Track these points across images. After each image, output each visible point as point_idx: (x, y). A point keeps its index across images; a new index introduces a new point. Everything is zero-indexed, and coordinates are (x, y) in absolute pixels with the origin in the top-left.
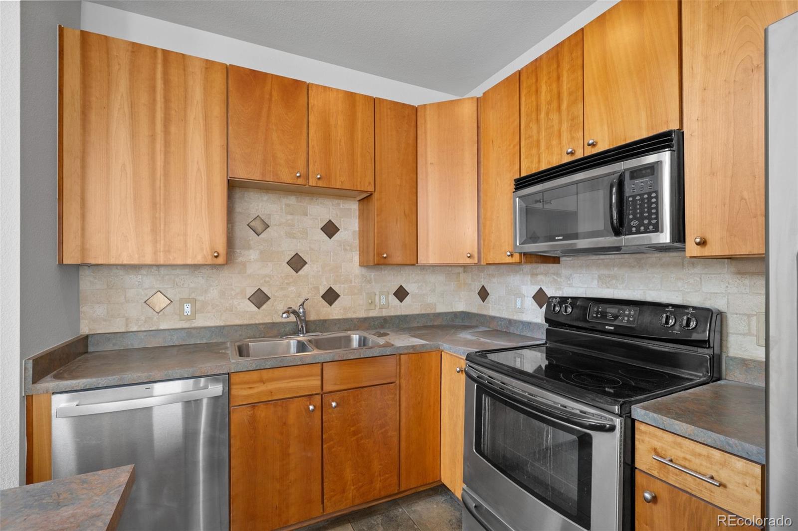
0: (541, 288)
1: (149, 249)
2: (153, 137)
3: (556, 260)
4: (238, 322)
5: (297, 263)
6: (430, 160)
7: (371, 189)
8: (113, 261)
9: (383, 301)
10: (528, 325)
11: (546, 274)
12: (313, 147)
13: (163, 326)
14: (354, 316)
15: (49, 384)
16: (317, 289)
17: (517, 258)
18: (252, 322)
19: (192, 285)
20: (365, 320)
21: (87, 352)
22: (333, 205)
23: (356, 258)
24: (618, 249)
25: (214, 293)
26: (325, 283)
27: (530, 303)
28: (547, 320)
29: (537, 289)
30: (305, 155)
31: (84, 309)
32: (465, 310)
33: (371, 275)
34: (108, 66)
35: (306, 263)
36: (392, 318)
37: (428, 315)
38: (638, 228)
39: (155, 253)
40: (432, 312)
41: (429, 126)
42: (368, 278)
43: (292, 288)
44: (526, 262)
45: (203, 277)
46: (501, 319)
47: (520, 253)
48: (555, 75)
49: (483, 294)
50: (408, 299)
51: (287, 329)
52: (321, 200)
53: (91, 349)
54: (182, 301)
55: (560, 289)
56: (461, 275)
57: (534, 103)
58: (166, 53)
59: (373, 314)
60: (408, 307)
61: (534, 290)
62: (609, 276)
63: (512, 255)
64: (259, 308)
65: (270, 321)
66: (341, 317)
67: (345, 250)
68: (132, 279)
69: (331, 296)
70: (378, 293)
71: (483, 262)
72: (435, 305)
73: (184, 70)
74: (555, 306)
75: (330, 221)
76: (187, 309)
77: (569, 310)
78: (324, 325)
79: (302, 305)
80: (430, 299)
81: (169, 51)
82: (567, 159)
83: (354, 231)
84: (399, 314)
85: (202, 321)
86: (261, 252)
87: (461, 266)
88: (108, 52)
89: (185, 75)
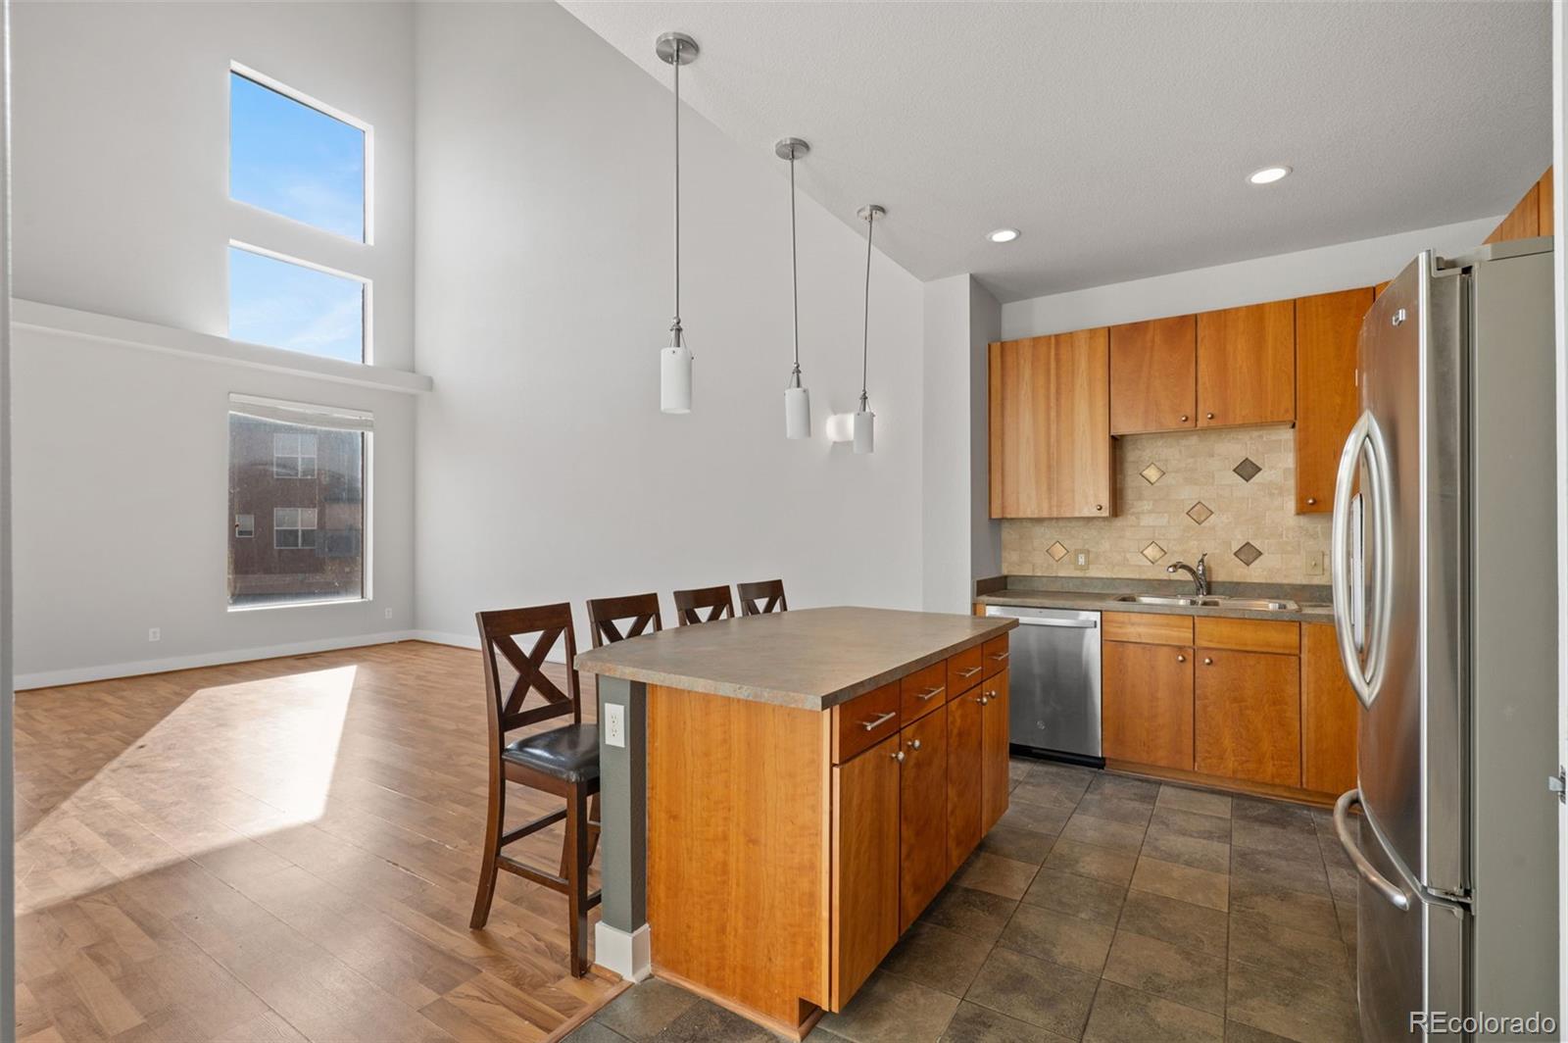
1: (1045, 505)
2: (1048, 398)
4: (1130, 576)
7: (1289, 417)
8: (1021, 515)
12: (1203, 384)
13: (1061, 574)
14: (1285, 581)
15: (985, 598)
16: (1227, 543)
18: (1145, 577)
19: (1086, 537)
20: (1303, 587)
21: (1006, 589)
22: (1251, 438)
23: (1291, 504)
25: (1106, 545)
26: (1239, 537)
30: (1192, 395)
31: (1005, 554)
33: (1316, 527)
34: (1018, 358)
35: (1212, 513)
39: (1050, 507)
42: (1311, 532)
43: (1194, 542)
45: (1094, 530)
51: (1187, 589)
52: (1234, 434)
53: (1009, 587)
54: (1077, 552)
58: (1058, 336)
59: (1320, 580)
64: (1154, 563)
65: (1165, 578)
66: (1263, 581)
67: (1271, 495)
68: (1039, 530)
69: (1248, 554)
70: (1328, 553)
73: (1072, 346)
75: (1247, 459)
76: (1082, 560)
78: (1236, 587)
79: (1202, 561)
81: (1060, 334)
83: (1286, 470)
85: (1093, 573)
86: (1156, 502)
88: (1018, 352)
89: (1073, 351)
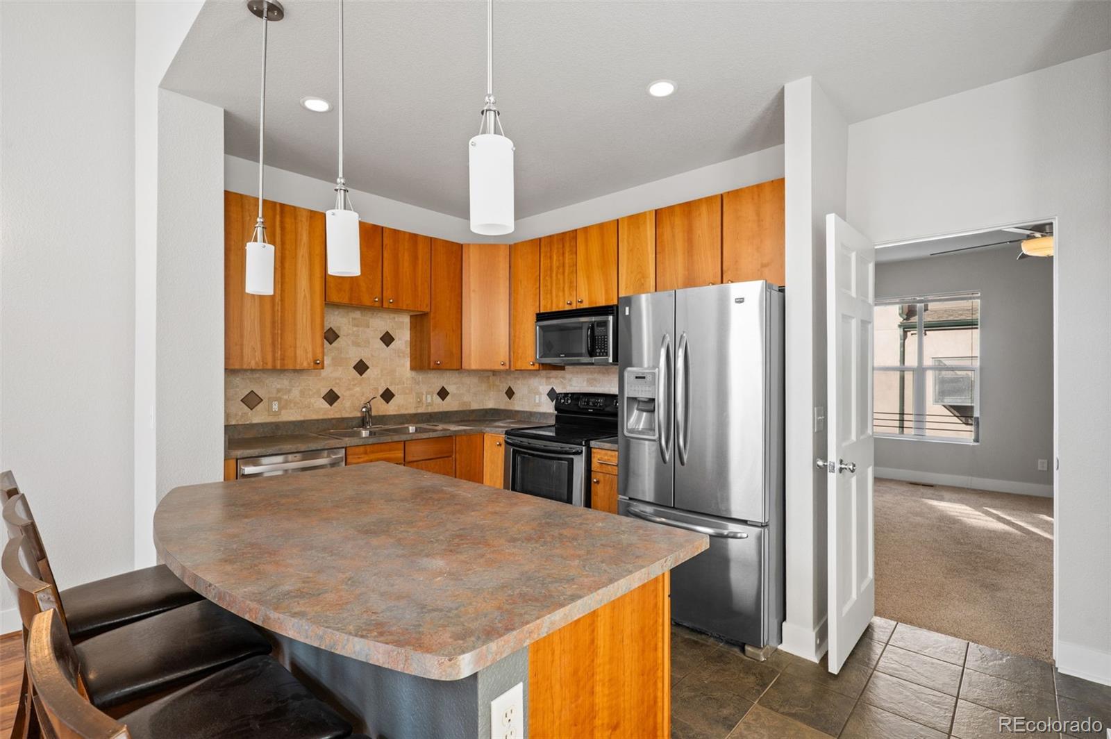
0: (552, 388)
3: (562, 368)
4: (315, 417)
5: (361, 367)
6: (472, 287)
7: (427, 310)
9: (429, 400)
10: (544, 415)
11: (556, 378)
12: (386, 277)
13: (255, 421)
14: (406, 412)
16: (377, 389)
17: (537, 366)
18: (326, 417)
19: (279, 386)
20: (415, 415)
22: (390, 318)
23: (408, 364)
24: (592, 364)
25: (295, 393)
26: (383, 384)
27: (545, 399)
28: (556, 409)
29: (550, 388)
30: (380, 283)
32: (494, 407)
33: (419, 377)
34: (243, 218)
35: (368, 368)
36: (436, 413)
37: (464, 411)
38: (600, 353)
40: (468, 408)
41: (472, 260)
42: (417, 381)
43: (357, 389)
44: (543, 369)
45: (287, 379)
46: (524, 412)
47: (539, 364)
48: (561, 251)
49: (510, 393)
50: (448, 398)
52: (380, 314)
54: (270, 400)
55: (565, 388)
56: (491, 378)
57: (549, 265)
58: (282, 205)
59: (420, 411)
60: (449, 405)
61: (548, 389)
62: (593, 379)
63: (533, 365)
64: (331, 405)
65: (340, 417)
66: (396, 413)
67: (399, 356)
68: (234, 381)
69: (388, 396)
70: (425, 393)
71: (512, 369)
72: (470, 402)
73: (296, 219)
74: (561, 399)
75: (387, 332)
76: (275, 407)
77: (569, 401)
78: (383, 419)
79: (366, 403)
80: (466, 398)
81: (284, 204)
82: (567, 308)
83: (406, 342)
84: (441, 410)
85: (286, 417)
86: (333, 359)
87: (491, 371)
88: (242, 206)
89: (296, 223)
